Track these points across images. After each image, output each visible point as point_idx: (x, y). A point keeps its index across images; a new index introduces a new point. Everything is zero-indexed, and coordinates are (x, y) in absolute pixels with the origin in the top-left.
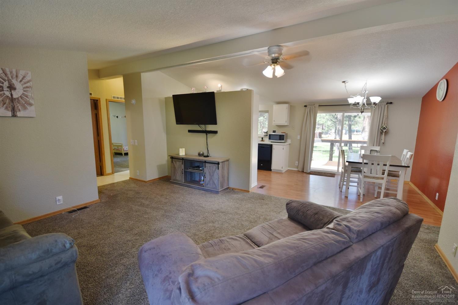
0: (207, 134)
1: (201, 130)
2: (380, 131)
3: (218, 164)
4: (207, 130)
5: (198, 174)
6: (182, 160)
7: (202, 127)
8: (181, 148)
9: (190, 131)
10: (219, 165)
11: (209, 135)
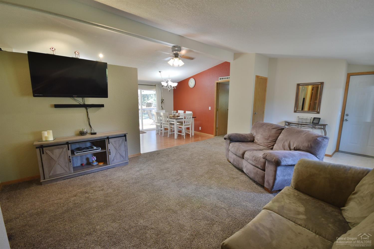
0: (87, 108)
1: (78, 104)
2: (161, 101)
3: (125, 136)
4: (86, 103)
5: (79, 158)
6: (67, 145)
7: (79, 101)
8: (46, 131)
9: (57, 106)
10: (127, 137)
11: (90, 110)
